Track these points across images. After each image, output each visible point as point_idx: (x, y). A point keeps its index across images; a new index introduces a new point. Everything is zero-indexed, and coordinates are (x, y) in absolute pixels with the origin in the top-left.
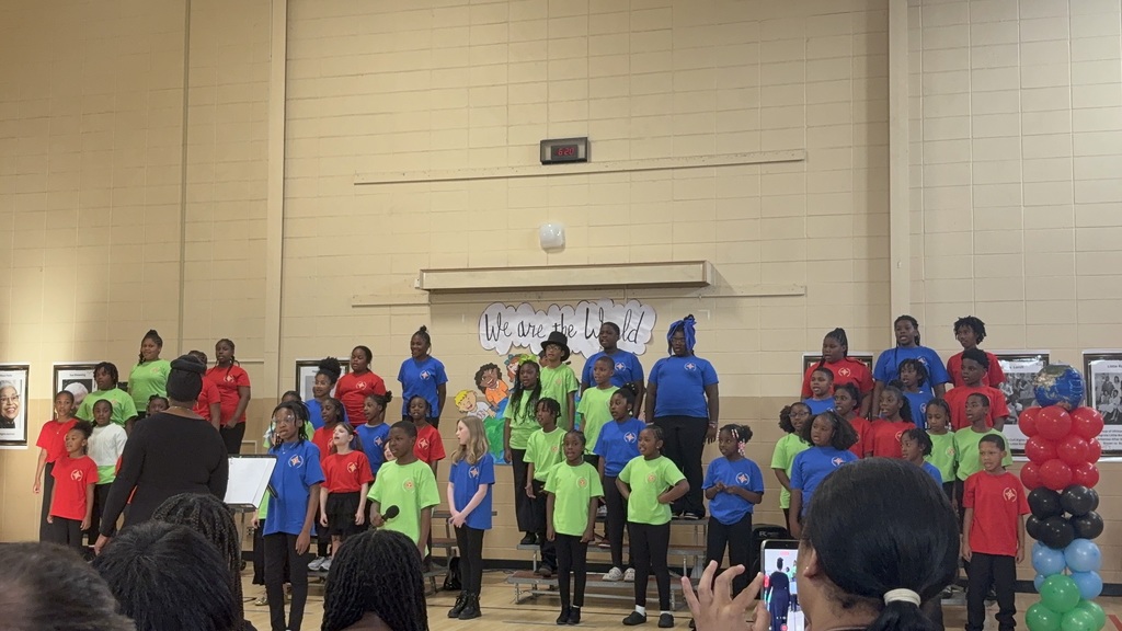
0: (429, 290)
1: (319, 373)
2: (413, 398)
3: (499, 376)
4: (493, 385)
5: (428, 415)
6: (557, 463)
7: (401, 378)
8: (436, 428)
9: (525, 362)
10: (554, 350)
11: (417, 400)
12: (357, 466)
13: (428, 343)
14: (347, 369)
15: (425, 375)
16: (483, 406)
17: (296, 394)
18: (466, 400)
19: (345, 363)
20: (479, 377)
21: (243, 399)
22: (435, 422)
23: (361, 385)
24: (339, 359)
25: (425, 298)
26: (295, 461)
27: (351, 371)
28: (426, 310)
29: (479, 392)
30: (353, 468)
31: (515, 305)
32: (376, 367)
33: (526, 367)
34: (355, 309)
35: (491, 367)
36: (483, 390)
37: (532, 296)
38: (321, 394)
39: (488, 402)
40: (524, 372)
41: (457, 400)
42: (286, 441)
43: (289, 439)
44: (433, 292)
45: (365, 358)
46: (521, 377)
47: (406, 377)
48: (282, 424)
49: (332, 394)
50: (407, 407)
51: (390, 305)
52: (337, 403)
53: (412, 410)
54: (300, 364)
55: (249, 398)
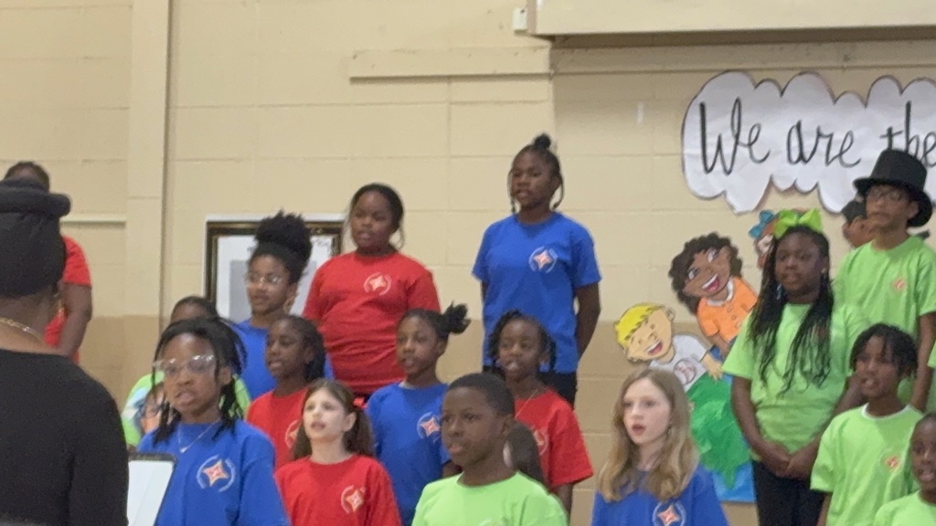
0: (551, 38)
1: (257, 254)
2: (507, 318)
3: (736, 267)
4: (718, 291)
5: (544, 366)
6: (893, 497)
7: (483, 269)
8: (570, 399)
9: (791, 230)
10: (885, 204)
11: (517, 327)
12: (366, 496)
13: (555, 178)
14: (337, 245)
15: (543, 258)
16: (691, 348)
17: (209, 302)
18: (644, 332)
19: (332, 229)
20: (681, 269)
21: (76, 315)
22: (566, 386)
23: (377, 283)
24: (308, 217)
25: (540, 59)
26: (215, 473)
27: (349, 247)
28: (544, 89)
29: (682, 312)
30: (356, 500)
31: (782, 78)
32: (413, 241)
33: (793, 243)
34: (360, 87)
35: (714, 242)
36: (692, 303)
37: (827, 55)
38: (267, 308)
39: (702, 335)
40: (785, 256)
41: (623, 331)
42: (189, 420)
43: (197, 413)
44: (562, 43)
45: (389, 215)
46: (780, 267)
47: (493, 265)
48: (184, 375)
49: (298, 307)
50: (493, 345)
51: (449, 78)
52: (309, 333)
53: (503, 353)
54: (217, 230)
55: (88, 314)
